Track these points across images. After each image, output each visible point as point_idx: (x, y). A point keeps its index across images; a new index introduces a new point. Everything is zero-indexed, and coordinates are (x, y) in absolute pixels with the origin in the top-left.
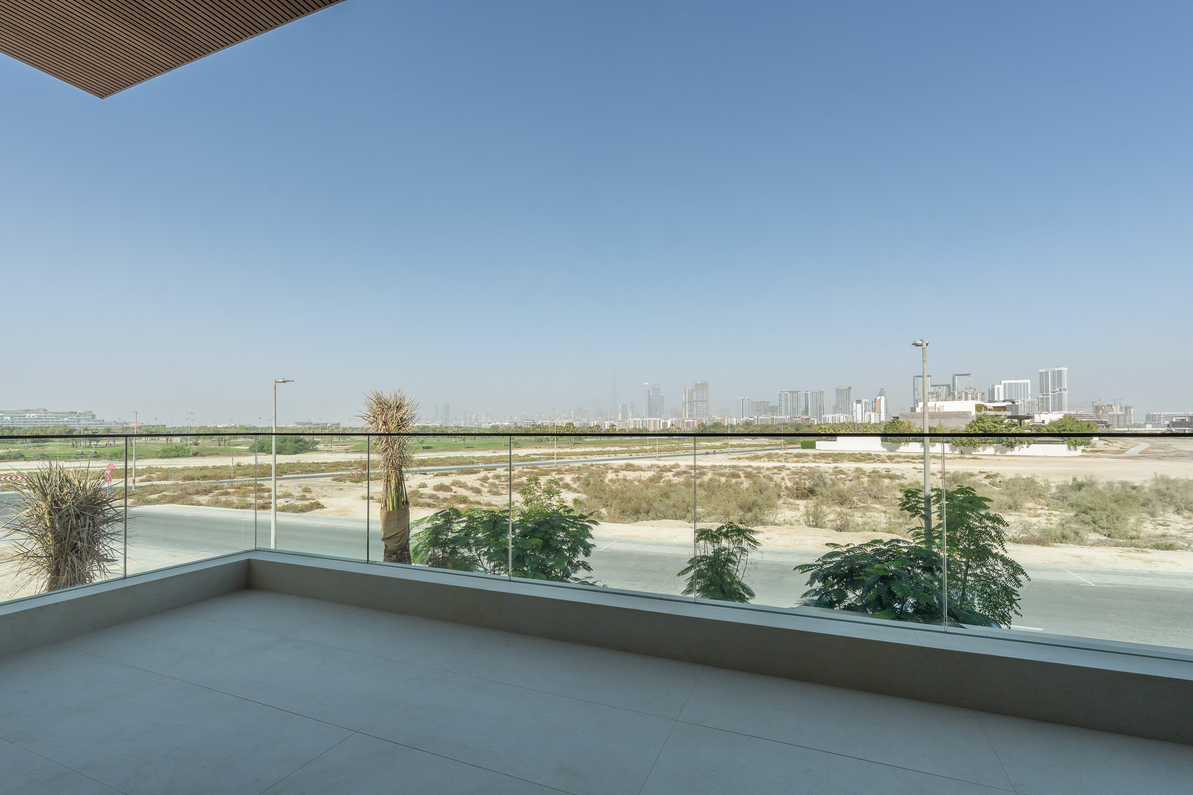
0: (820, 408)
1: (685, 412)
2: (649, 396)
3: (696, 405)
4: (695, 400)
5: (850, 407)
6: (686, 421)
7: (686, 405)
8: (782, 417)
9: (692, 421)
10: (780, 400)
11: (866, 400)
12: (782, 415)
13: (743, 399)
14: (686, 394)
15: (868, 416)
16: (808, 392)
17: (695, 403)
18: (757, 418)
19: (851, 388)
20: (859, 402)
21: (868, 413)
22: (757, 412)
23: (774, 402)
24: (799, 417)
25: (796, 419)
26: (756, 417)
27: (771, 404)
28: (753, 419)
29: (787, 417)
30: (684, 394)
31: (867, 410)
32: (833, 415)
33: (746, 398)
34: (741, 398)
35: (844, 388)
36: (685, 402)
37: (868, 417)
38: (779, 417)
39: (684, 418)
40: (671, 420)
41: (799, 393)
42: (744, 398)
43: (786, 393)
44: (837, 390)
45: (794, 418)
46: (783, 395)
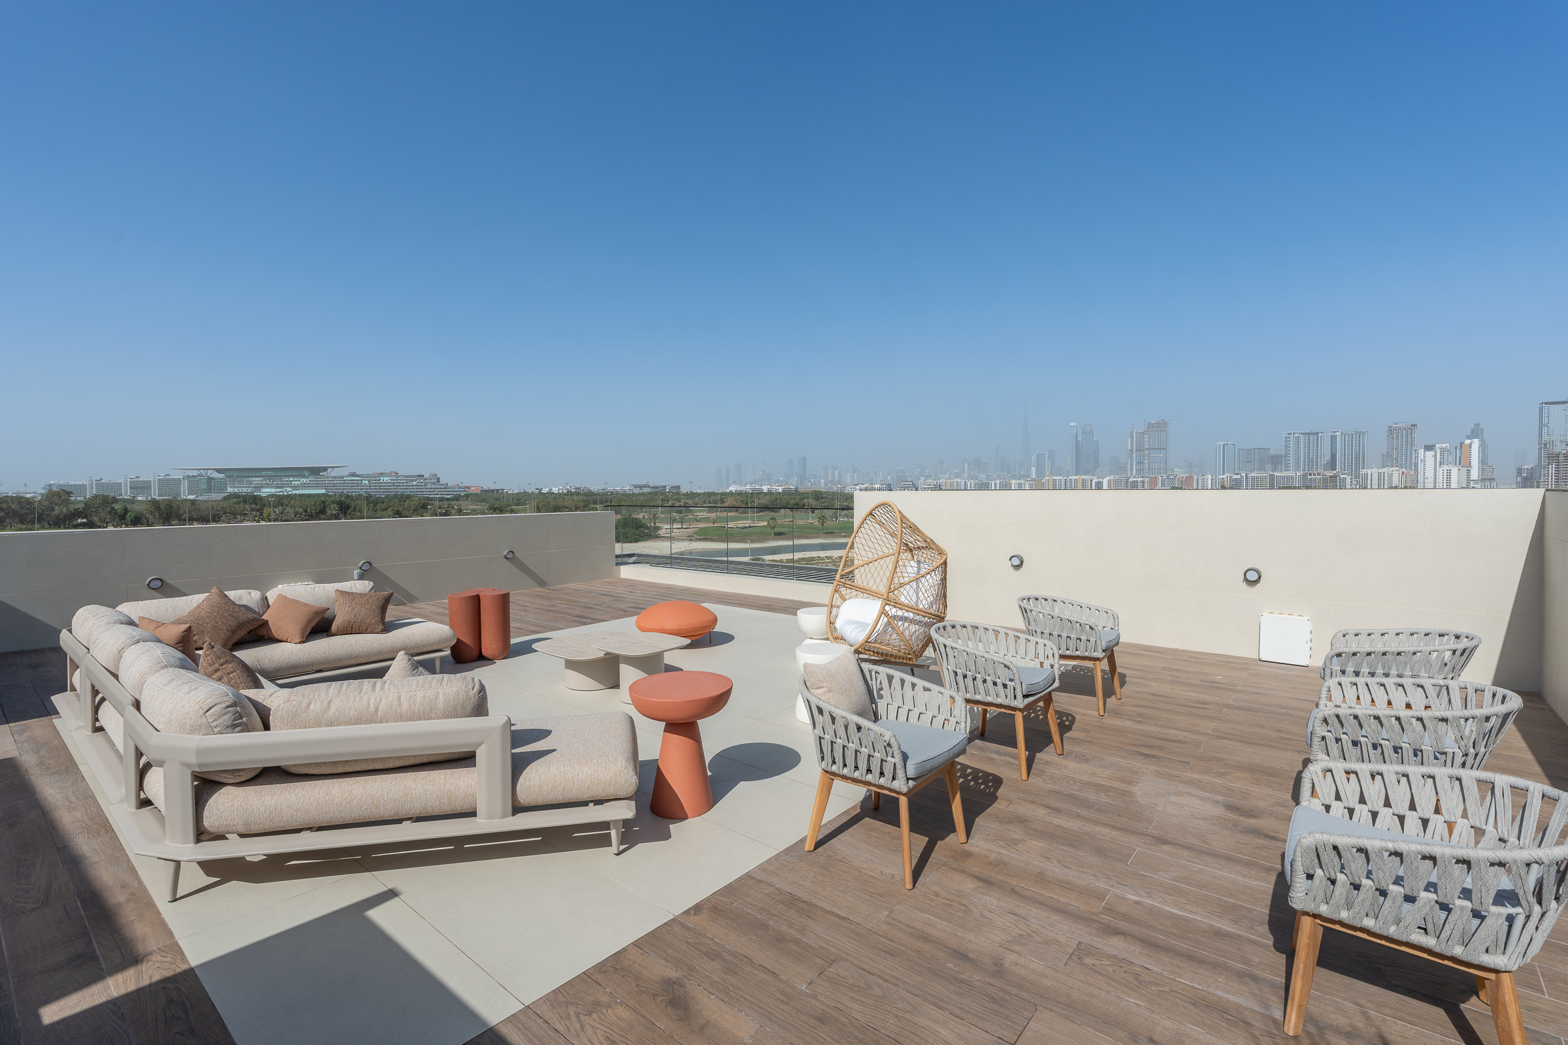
0: (1357, 458)
1: (1132, 465)
2: (1077, 442)
3: (1149, 455)
4: (1147, 447)
5: (1413, 459)
6: (1131, 480)
7: (1132, 454)
8: (1289, 474)
9: (1141, 479)
10: (1287, 447)
11: (1444, 445)
12: (1289, 470)
13: (1224, 445)
14: (1132, 438)
15: (1445, 472)
16: (1337, 433)
17: (1147, 452)
18: (1246, 476)
19: (1416, 425)
20: (1429, 448)
21: (1445, 468)
22: (1248, 464)
23: (1277, 448)
24: (1318, 474)
25: (1312, 477)
26: (1244, 475)
27: (1272, 452)
28: (1239, 477)
29: (1298, 474)
30: (1129, 440)
31: (1445, 462)
32: (1380, 470)
33: (1229, 443)
34: (1222, 443)
35: (1403, 425)
36: (1131, 451)
37: (1445, 474)
38: (1284, 474)
39: (1129, 475)
40: (1108, 478)
41: (1320, 434)
42: (1226, 443)
43: (1297, 435)
44: (1390, 430)
45: (1310, 475)
46: (1291, 439)
